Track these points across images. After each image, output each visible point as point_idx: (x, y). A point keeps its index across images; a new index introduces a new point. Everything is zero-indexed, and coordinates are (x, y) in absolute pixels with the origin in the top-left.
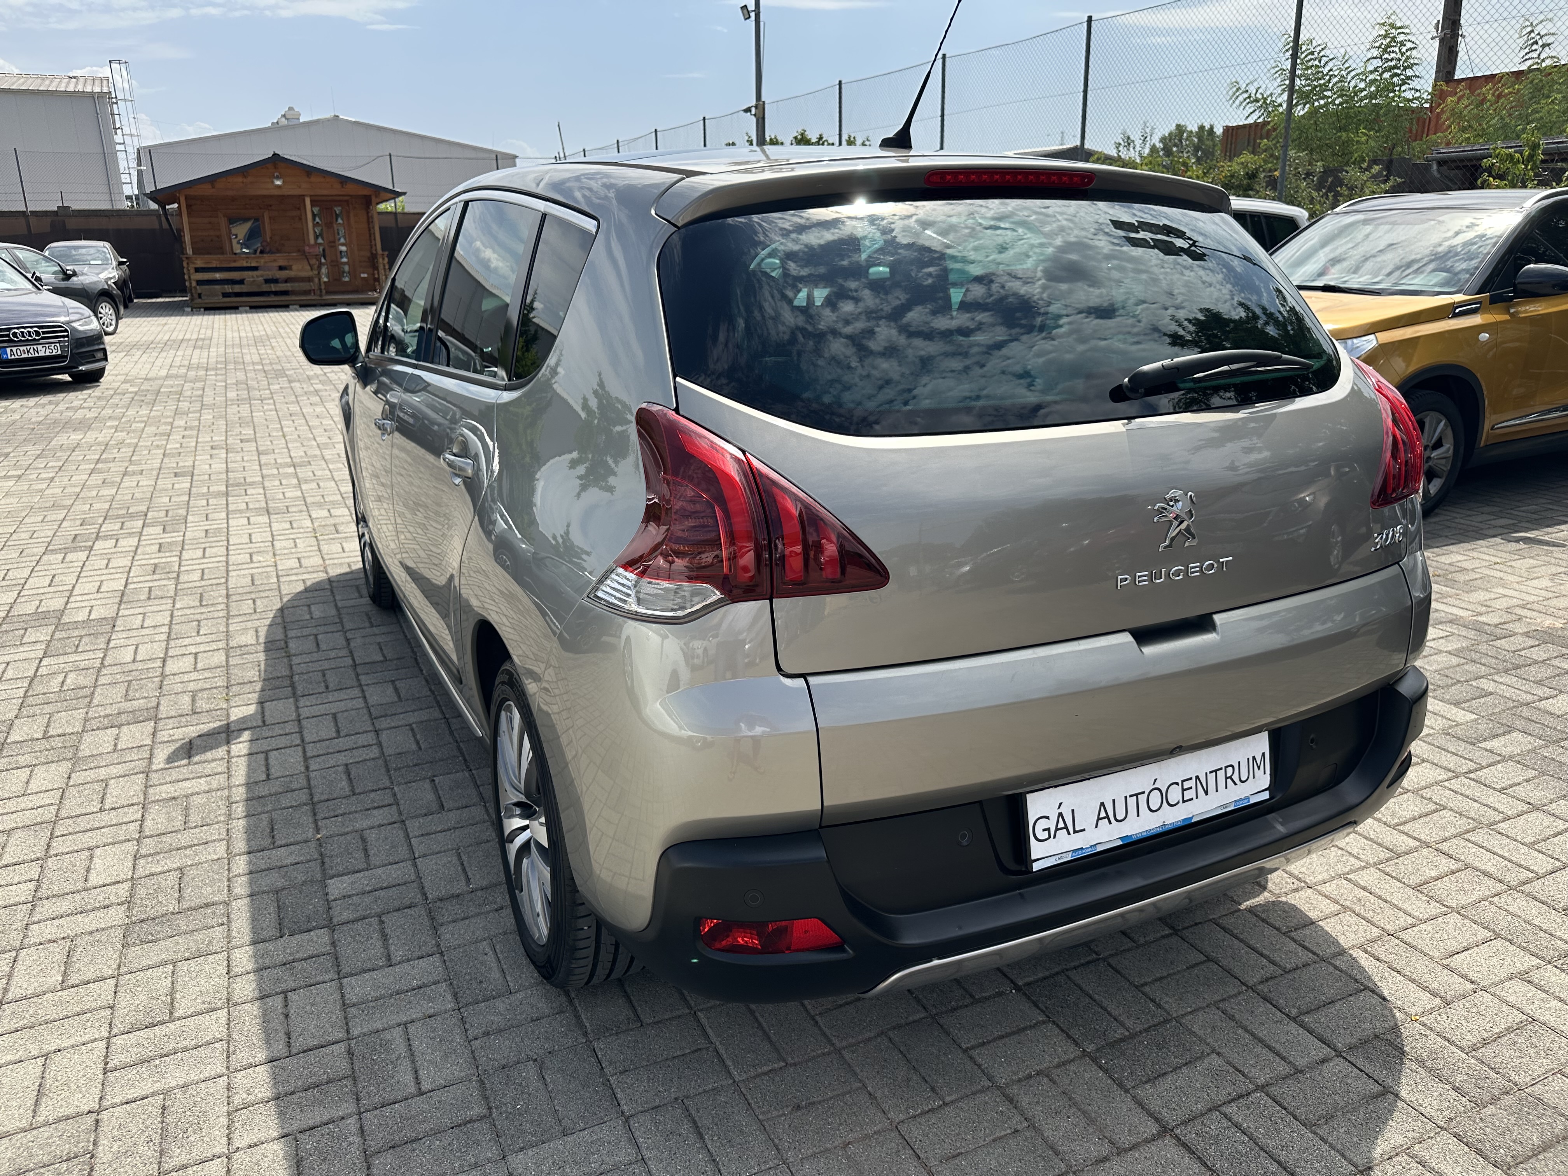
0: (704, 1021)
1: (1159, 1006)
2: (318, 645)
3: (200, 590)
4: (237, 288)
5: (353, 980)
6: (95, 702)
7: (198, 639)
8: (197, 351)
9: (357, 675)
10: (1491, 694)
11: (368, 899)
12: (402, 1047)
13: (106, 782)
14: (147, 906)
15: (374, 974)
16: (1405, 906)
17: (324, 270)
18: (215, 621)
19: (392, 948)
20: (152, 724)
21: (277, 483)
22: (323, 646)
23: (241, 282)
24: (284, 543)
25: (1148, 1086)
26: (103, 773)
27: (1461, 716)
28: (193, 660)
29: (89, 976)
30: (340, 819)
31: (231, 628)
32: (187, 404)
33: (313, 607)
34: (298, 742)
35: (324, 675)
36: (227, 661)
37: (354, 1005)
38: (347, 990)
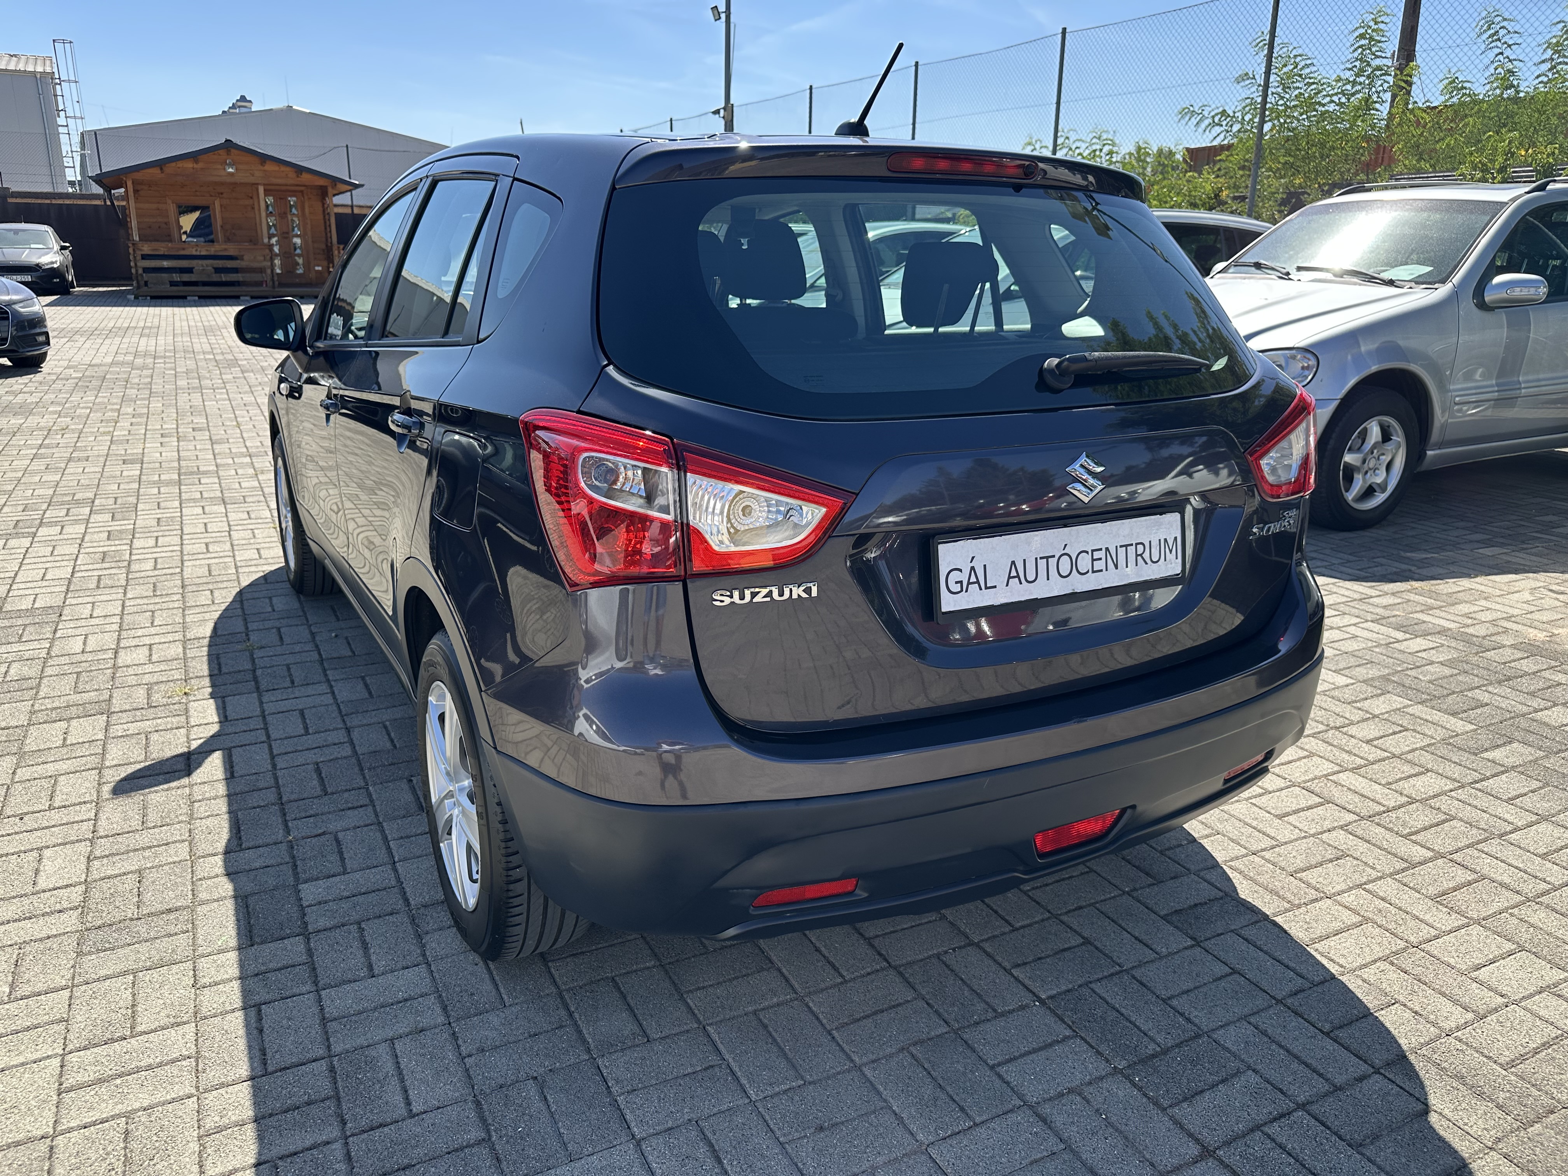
0: (715, 1037)
1: (1189, 1020)
2: (281, 638)
3: (154, 580)
4: (186, 277)
5: (333, 992)
6: (42, 694)
7: (153, 630)
8: (144, 341)
9: (325, 670)
10: (1487, 705)
11: (345, 905)
12: (389, 1064)
13: (55, 778)
14: (103, 911)
15: (355, 986)
16: (1427, 917)
17: (277, 262)
18: (171, 612)
19: (373, 958)
20: (105, 717)
21: (233, 472)
22: (287, 640)
23: (189, 270)
24: (242, 534)
25: (1185, 1105)
26: (51, 769)
27: (1458, 725)
28: (147, 653)
29: (40, 987)
30: (312, 820)
31: (188, 620)
32: (135, 391)
33: (275, 600)
34: (264, 738)
35: (289, 669)
36: (185, 653)
37: (335, 1019)
38: (326, 1002)
